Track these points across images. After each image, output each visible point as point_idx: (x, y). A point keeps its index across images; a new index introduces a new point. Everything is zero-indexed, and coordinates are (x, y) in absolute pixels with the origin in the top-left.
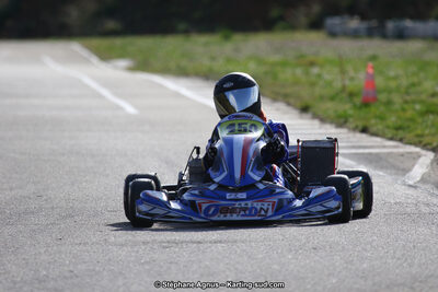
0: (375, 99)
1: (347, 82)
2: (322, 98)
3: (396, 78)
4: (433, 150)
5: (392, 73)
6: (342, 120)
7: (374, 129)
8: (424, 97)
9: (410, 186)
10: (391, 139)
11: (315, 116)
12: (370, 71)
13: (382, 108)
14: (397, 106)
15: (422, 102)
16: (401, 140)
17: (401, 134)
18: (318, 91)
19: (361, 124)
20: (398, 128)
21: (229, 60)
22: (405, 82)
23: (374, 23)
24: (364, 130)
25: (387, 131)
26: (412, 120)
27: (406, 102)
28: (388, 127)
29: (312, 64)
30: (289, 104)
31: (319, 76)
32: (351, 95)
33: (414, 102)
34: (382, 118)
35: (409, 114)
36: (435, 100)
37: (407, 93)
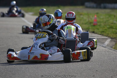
0: (97, 24)
1: (90, 20)
2: (83, 24)
3: (103, 19)
4: (111, 38)
5: (102, 17)
7: (95, 32)
9: (104, 47)
10: (100, 35)
12: (96, 17)
13: (98, 27)
15: (109, 25)
16: (103, 35)
17: (103, 33)
18: (82, 22)
19: (93, 30)
22: (105, 20)
24: (93, 32)
25: (99, 33)
26: (106, 30)
27: (105, 25)
29: (81, 15)
31: (83, 18)
32: (91, 23)
33: (107, 25)
34: (98, 29)
35: (106, 28)
36: (112, 25)
37: (105, 23)
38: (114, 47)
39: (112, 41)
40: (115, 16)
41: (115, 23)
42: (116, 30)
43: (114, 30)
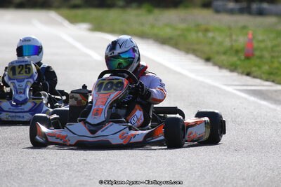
0: (253, 55)
1: (234, 44)
2: (218, 53)
3: (263, 41)
5: (260, 38)
6: (234, 67)
10: (267, 80)
11: (215, 64)
13: (257, 61)
14: (268, 60)
16: (273, 81)
17: (272, 76)
18: (215, 48)
19: (246, 71)
20: (270, 74)
21: (153, 26)
22: (269, 44)
23: (244, 5)
24: (248, 74)
25: (263, 76)
26: (278, 68)
27: (273, 57)
28: (264, 73)
30: (197, 56)
31: (213, 38)
32: (237, 52)
33: (278, 57)
34: (260, 67)
35: (276, 65)
37: (273, 51)
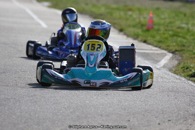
0: (152, 28)
1: (142, 20)
2: (129, 26)
3: (165, 18)
4: (173, 53)
5: (163, 17)
6: (136, 37)
7: (149, 42)
8: (174, 28)
9: (158, 69)
10: (156, 46)
11: (125, 34)
12: (151, 15)
13: (154, 33)
14: (161, 32)
15: (172, 30)
16: (160, 47)
17: (160, 44)
18: (129, 22)
19: (144, 39)
20: (160, 42)
22: (168, 21)
24: (145, 42)
25: (154, 43)
26: (166, 38)
27: (166, 30)
28: (155, 41)
31: (131, 16)
32: (143, 25)
33: (169, 30)
34: (153, 37)
35: (166, 36)
36: (179, 30)
37: (167, 26)
38: (174, 69)
39: (173, 59)
40: (185, 15)
41: (183, 28)
42: (183, 40)
43: (179, 39)
